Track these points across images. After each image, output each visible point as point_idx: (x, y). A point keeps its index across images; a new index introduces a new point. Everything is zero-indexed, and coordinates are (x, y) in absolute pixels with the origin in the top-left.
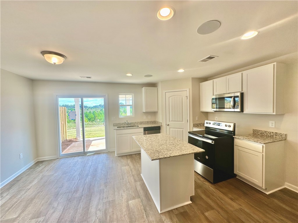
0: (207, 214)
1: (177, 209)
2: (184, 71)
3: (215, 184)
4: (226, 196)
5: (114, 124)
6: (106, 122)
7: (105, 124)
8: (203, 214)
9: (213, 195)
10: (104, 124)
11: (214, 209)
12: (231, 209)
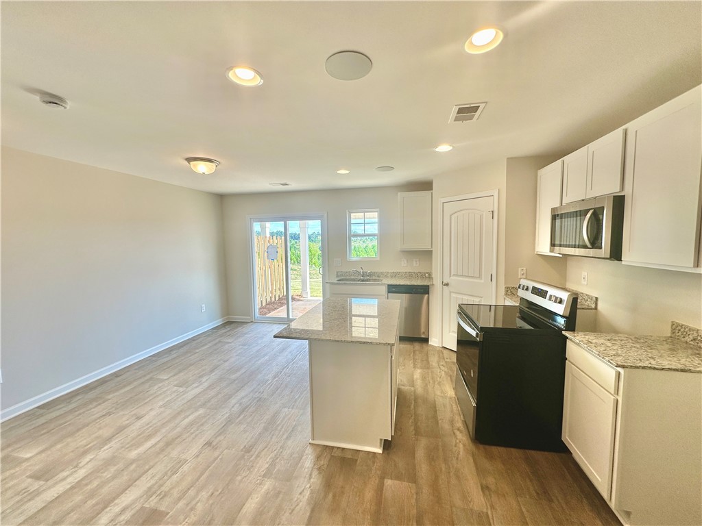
0: (388, 482)
1: (343, 449)
2: (451, 148)
3: (481, 446)
4: (478, 474)
5: (337, 273)
6: (323, 267)
7: (323, 271)
8: (382, 478)
9: (446, 460)
10: (321, 272)
11: (415, 482)
12: (458, 501)
